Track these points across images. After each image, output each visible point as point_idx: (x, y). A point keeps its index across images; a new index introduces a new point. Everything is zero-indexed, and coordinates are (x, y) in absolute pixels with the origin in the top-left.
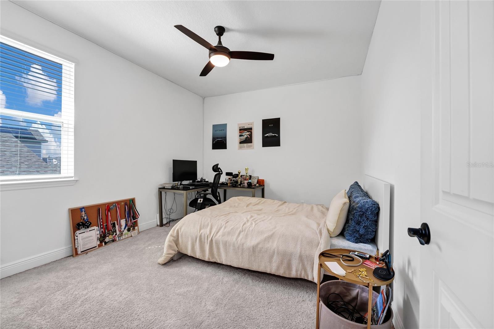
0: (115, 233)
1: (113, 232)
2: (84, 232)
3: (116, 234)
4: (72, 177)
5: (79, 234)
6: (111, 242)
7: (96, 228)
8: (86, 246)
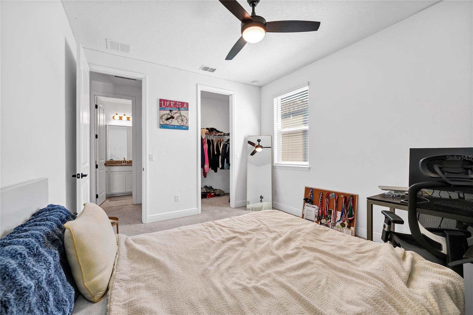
0: (330, 220)
1: (329, 218)
2: (309, 206)
3: (330, 222)
4: (307, 165)
5: (307, 206)
6: (325, 225)
7: (316, 207)
8: (308, 217)
